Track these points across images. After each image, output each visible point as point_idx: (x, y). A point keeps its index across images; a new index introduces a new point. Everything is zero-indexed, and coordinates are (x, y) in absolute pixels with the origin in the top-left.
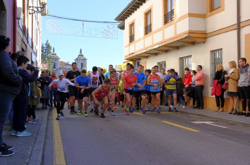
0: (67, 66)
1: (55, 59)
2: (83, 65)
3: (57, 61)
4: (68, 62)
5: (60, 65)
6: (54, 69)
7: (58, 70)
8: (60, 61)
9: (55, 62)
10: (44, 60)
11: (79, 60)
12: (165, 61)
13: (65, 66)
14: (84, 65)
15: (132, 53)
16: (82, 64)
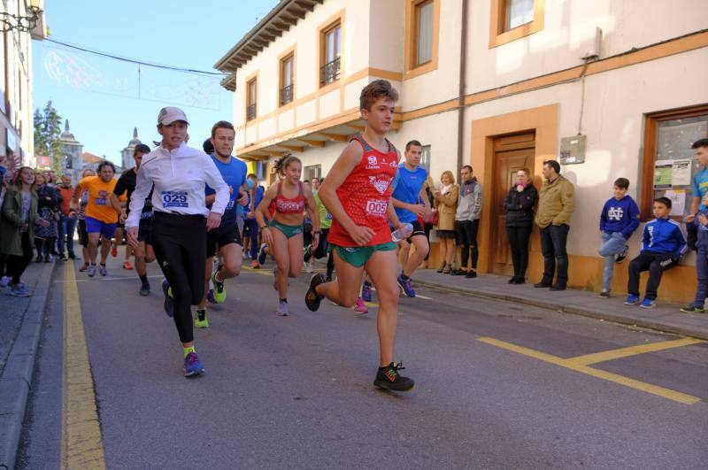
1: (70, 147)
3: (77, 153)
5: (84, 161)
6: (68, 170)
8: (83, 152)
9: (71, 153)
10: (40, 148)
12: (320, 165)
15: (252, 145)
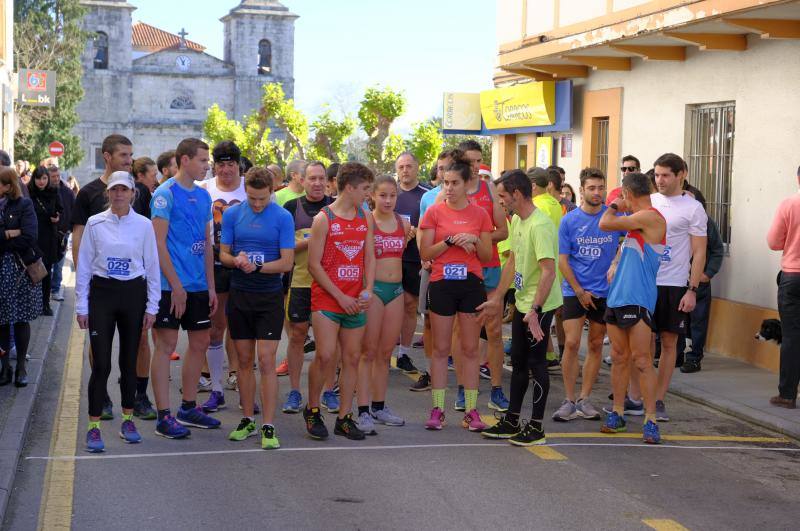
0: (173, 55)
1: (103, 13)
2: (274, 52)
3: (120, 27)
4: (183, 33)
5: (136, 47)
6: (98, 72)
7: (124, 79)
8: (135, 23)
9: (104, 28)
10: (35, 22)
11: (246, 20)
12: (734, 101)
13: (167, 58)
14: (280, 50)
15: (542, 39)
16: (265, 45)
